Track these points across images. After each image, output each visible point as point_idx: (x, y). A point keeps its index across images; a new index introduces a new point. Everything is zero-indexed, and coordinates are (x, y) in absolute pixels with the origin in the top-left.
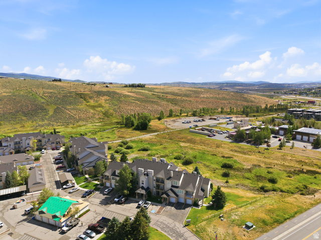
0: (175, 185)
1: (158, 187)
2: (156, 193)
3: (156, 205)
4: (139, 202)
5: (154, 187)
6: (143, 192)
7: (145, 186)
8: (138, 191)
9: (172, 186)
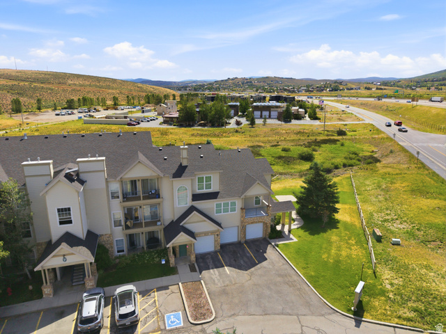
0: (205, 191)
1: (131, 217)
2: (125, 246)
3: (159, 289)
4: (78, 307)
5: (117, 223)
6: (82, 256)
7: (78, 228)
8: (54, 261)
9: (196, 197)
